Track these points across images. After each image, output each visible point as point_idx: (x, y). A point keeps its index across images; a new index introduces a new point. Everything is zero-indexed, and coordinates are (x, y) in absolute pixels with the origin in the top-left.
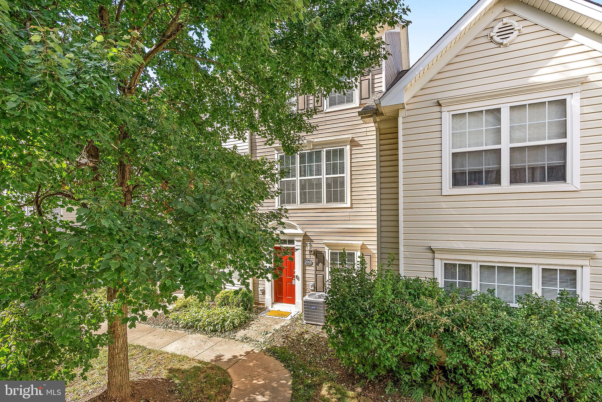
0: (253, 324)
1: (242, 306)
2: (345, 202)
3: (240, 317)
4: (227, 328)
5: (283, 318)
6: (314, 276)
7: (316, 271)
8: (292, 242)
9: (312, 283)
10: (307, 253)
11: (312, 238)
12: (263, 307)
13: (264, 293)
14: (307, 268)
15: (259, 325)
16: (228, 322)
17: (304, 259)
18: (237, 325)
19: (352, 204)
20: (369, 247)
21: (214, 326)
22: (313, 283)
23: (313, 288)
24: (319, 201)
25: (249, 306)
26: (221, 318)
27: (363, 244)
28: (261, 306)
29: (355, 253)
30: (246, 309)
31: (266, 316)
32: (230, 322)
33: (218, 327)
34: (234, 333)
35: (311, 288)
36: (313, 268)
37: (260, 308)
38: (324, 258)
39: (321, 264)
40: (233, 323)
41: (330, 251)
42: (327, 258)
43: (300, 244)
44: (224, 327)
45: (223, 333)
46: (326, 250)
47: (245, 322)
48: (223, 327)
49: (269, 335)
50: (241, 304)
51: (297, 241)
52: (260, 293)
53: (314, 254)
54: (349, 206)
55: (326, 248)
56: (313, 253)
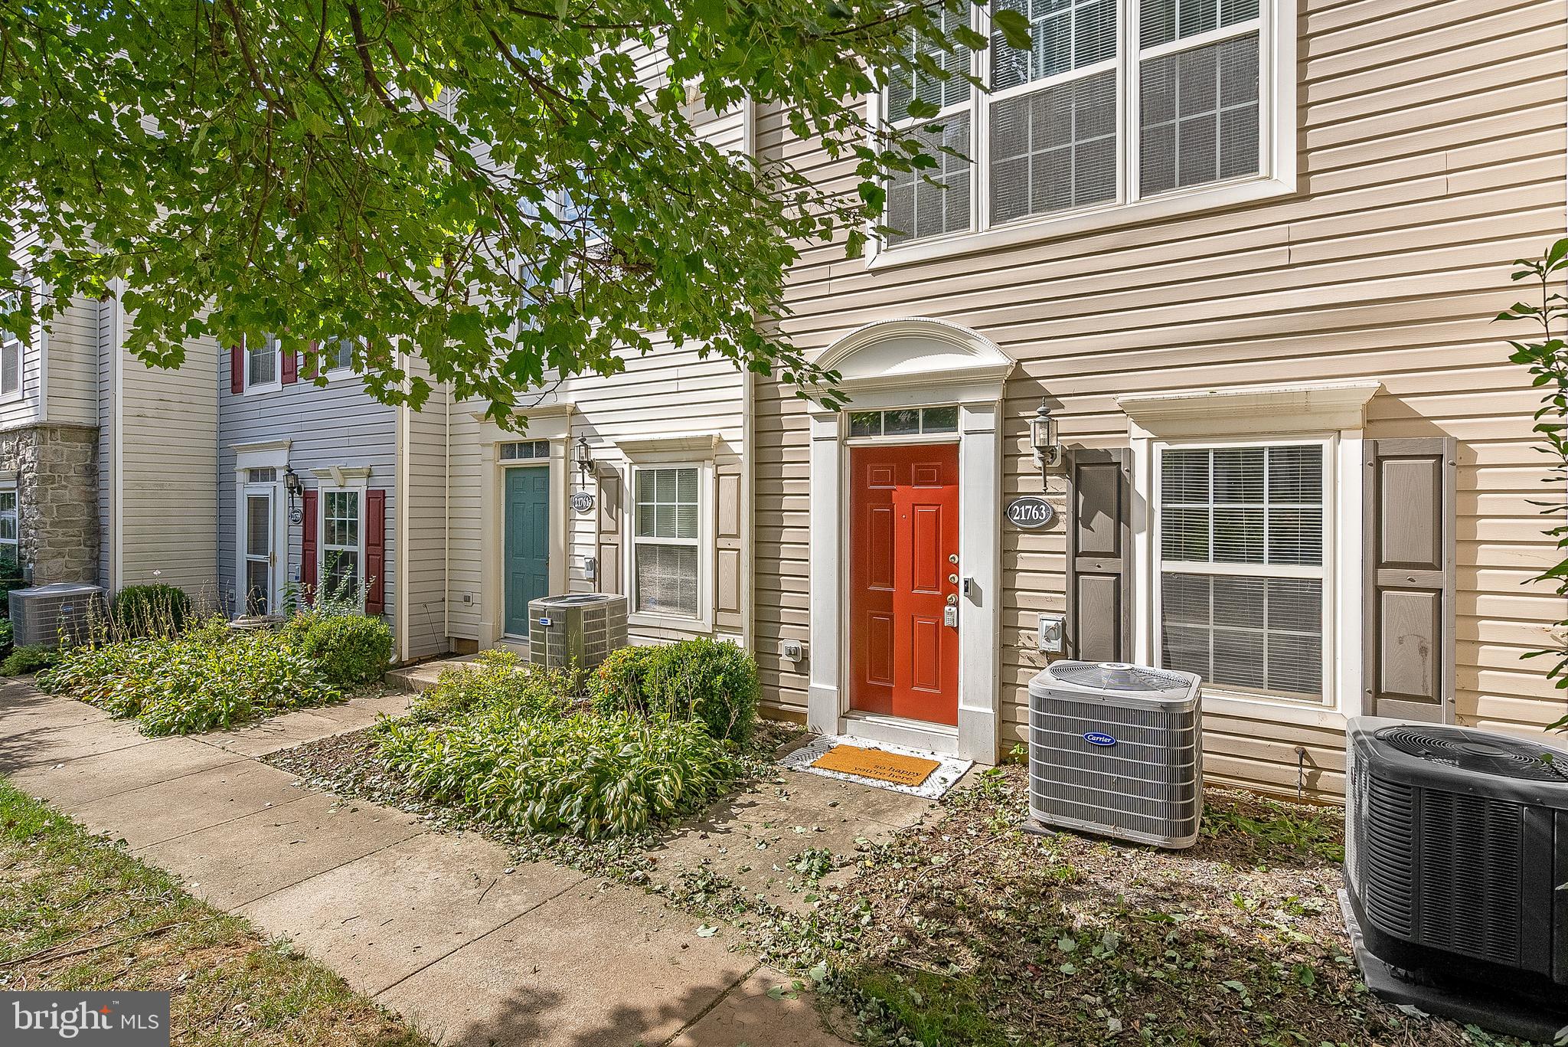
0: (752, 804)
1: (702, 711)
2: (1263, 170)
3: (685, 767)
4: (616, 818)
5: (906, 789)
6: (1062, 583)
7: (1077, 554)
8: (943, 418)
9: (1050, 621)
10: (1030, 462)
11: (1051, 387)
12: (801, 728)
13: (802, 664)
14: (1025, 542)
15: (782, 816)
16: (623, 784)
17: (1007, 499)
18: (669, 804)
19: (1303, 175)
20: (1423, 407)
21: (555, 799)
22: (1060, 617)
23: (1056, 645)
24: (1101, 188)
25: (734, 715)
26: (590, 763)
27: (1381, 395)
28: (790, 726)
29: (1327, 444)
30: (717, 732)
31: (816, 771)
32: (633, 789)
33: (571, 808)
34: (650, 848)
35: (1045, 646)
36: (1061, 543)
37: (786, 733)
38: (1123, 485)
39: (1102, 521)
40: (650, 794)
41: (1159, 447)
42: (1140, 486)
43: (989, 421)
44: (601, 811)
45: (591, 843)
46: (1133, 445)
47: (712, 794)
48: (593, 807)
49: (839, 878)
50: (693, 704)
51: (973, 408)
52: (786, 662)
53: (1065, 470)
54: (1289, 186)
55: (1136, 431)
56: (1058, 462)
